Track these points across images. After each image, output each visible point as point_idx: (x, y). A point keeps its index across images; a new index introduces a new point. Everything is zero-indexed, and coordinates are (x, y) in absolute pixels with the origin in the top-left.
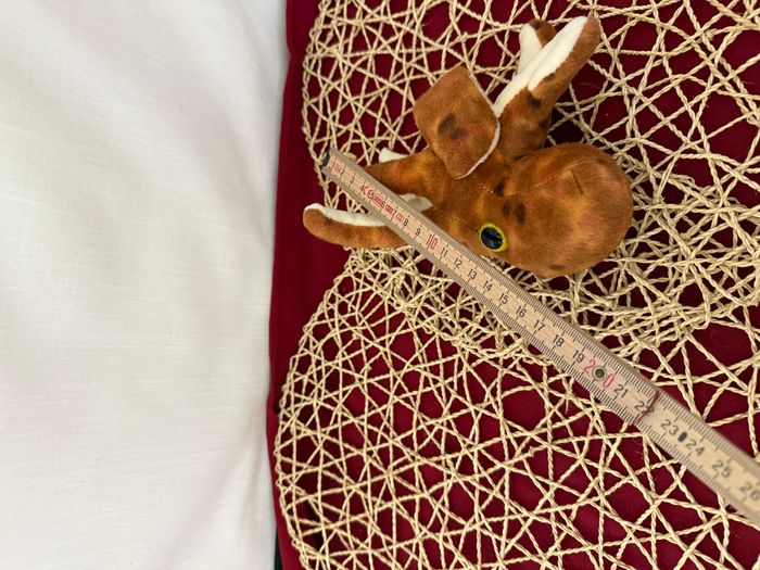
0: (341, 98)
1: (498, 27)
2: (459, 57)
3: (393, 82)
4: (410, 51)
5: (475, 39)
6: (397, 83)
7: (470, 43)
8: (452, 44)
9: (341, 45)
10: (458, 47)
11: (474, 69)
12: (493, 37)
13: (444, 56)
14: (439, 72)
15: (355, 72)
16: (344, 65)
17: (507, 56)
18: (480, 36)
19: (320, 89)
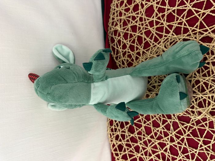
0: (121, 42)
1: (172, 9)
2: (160, 21)
3: (138, 33)
4: (142, 23)
5: (165, 14)
6: (140, 33)
7: (163, 16)
8: (156, 17)
9: (119, 25)
10: (159, 18)
11: (166, 24)
12: (171, 12)
13: (154, 22)
14: (154, 27)
15: (125, 33)
16: (121, 31)
17: (177, 17)
18: (166, 13)
19: (115, 40)
